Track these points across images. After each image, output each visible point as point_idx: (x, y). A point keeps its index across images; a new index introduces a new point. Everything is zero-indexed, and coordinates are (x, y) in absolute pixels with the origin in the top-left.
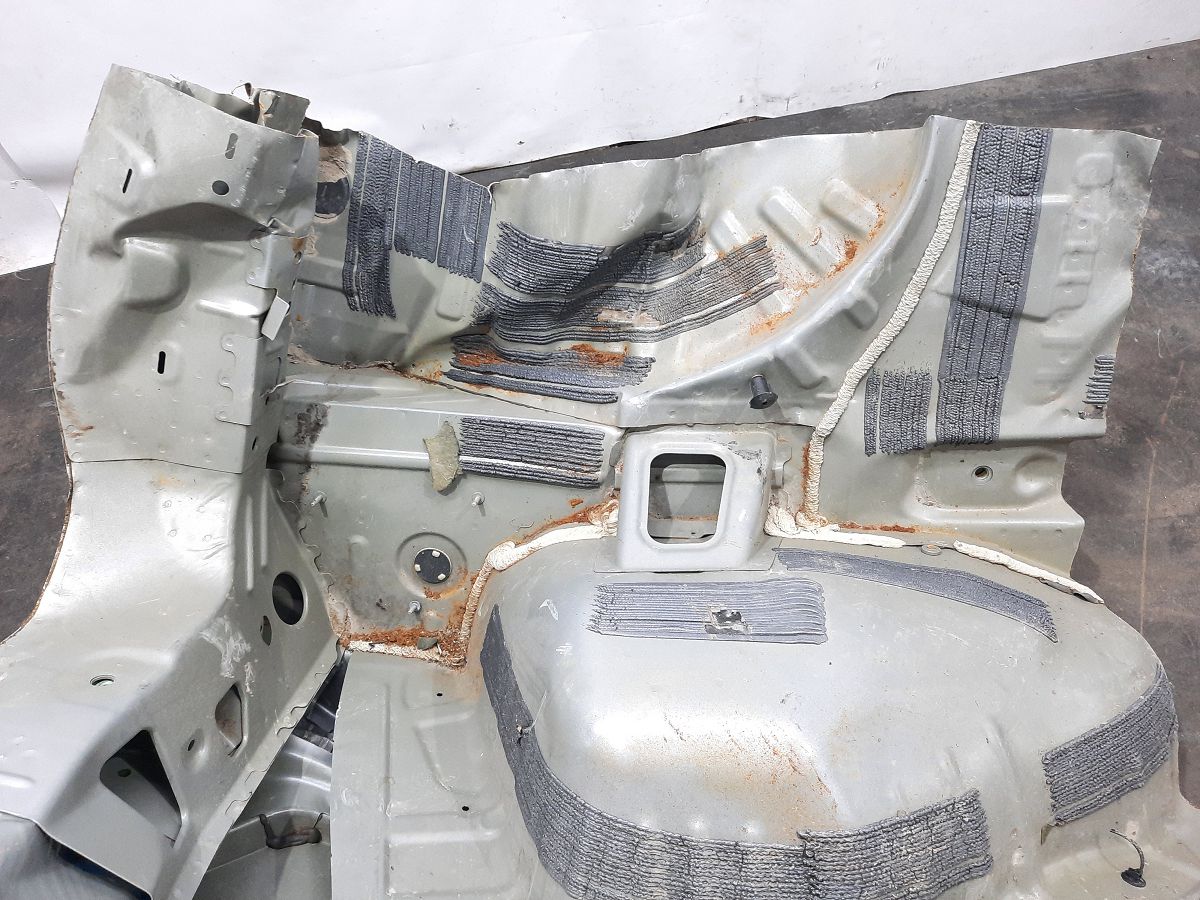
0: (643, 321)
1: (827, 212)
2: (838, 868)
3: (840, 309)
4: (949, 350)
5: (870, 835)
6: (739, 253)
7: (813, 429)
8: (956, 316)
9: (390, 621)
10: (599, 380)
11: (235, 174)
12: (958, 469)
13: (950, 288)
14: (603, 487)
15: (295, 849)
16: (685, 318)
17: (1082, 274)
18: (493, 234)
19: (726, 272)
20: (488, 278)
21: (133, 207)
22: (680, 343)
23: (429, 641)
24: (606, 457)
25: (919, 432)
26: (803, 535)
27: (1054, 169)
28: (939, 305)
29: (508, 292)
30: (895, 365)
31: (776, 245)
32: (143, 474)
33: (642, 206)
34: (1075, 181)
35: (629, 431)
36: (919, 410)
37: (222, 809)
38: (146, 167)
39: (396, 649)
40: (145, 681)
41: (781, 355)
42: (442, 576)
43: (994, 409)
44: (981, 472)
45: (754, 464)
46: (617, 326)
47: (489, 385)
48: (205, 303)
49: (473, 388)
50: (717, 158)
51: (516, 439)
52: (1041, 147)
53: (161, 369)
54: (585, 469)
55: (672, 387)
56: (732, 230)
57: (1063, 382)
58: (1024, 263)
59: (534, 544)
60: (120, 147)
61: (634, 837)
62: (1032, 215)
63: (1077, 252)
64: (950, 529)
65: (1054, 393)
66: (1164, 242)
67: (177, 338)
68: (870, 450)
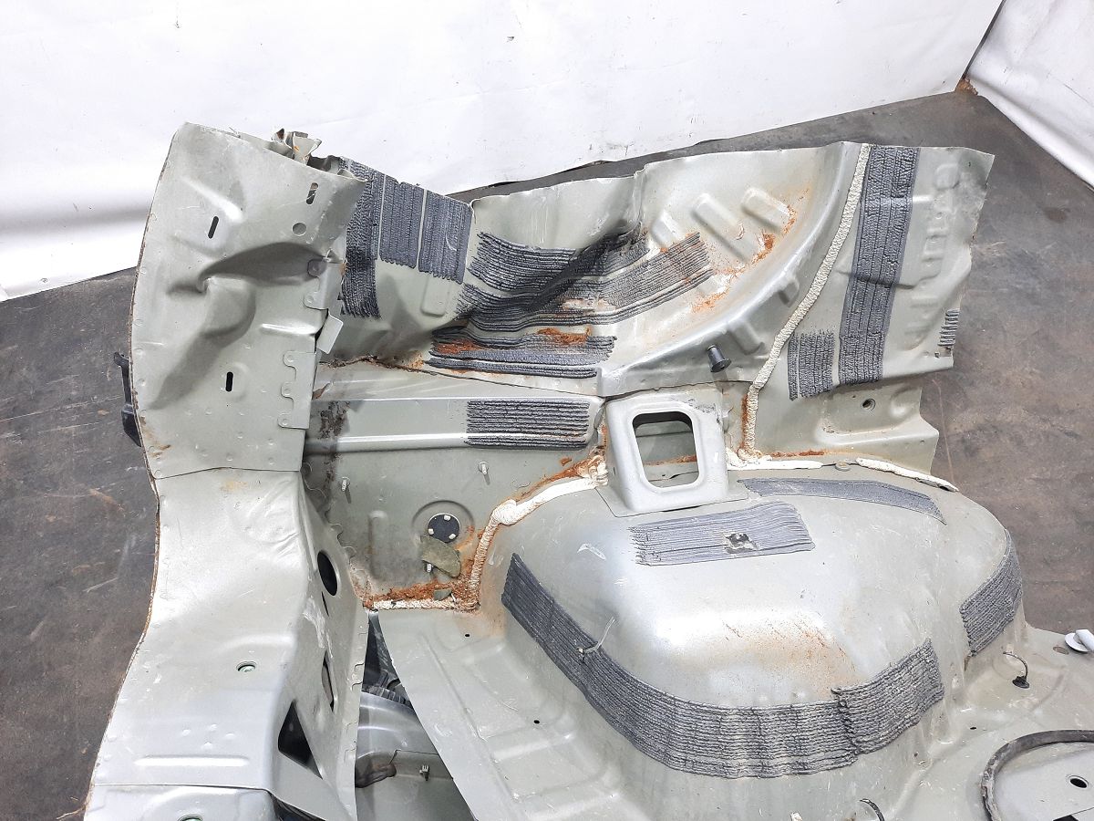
0: (602, 307)
1: (748, 213)
2: (863, 710)
3: (776, 291)
4: (847, 315)
5: (878, 683)
6: (679, 247)
7: (751, 383)
8: (853, 288)
9: (406, 580)
10: (572, 357)
12: (853, 401)
13: (849, 268)
14: (588, 447)
16: (638, 303)
17: (938, 252)
18: (473, 244)
19: (669, 263)
20: (470, 279)
22: (636, 324)
23: (444, 592)
24: (591, 422)
25: (827, 378)
26: (750, 467)
27: (922, 176)
28: (841, 281)
29: (489, 291)
30: (810, 330)
31: (707, 240)
33: (608, 215)
34: (934, 185)
35: (609, 399)
36: (827, 361)
37: (341, 761)
38: (232, 213)
39: (415, 603)
40: (283, 661)
41: (733, 329)
42: (452, 536)
43: (879, 356)
44: (867, 403)
45: (712, 416)
46: (580, 312)
47: (472, 369)
48: (265, 326)
49: (457, 373)
50: (654, 171)
51: (515, 415)
52: (913, 161)
53: (229, 388)
54: (575, 433)
55: (645, 360)
56: (669, 229)
57: (924, 332)
58: (901, 245)
59: (540, 497)
61: (718, 715)
62: (906, 211)
63: (935, 236)
64: (847, 449)
65: (918, 340)
67: (241, 359)
68: (793, 396)
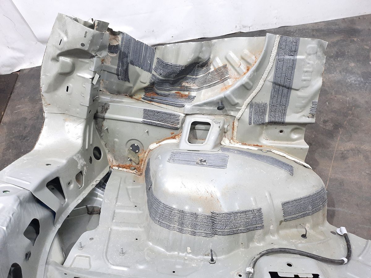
0: (194, 86)
1: (243, 58)
2: (220, 221)
3: (241, 84)
4: (272, 97)
5: (230, 214)
6: (219, 69)
7: (235, 117)
8: (274, 88)
9: (124, 162)
10: (180, 101)
11: (87, 42)
12: (275, 130)
13: (272, 80)
14: (179, 130)
15: (94, 215)
16: (204, 86)
17: (308, 78)
18: (155, 61)
19: (216, 74)
20: (153, 72)
21: (62, 49)
22: (203, 92)
23: (133, 168)
24: (180, 121)
25: (264, 119)
26: (231, 145)
27: (300, 49)
28: (269, 85)
29: (158, 76)
30: (258, 100)
31: (229, 67)
32: (62, 117)
33: (193, 55)
34: (306, 52)
35: (187, 115)
36: (264, 113)
37: (76, 200)
38: (65, 39)
39: (125, 170)
40: (59, 166)
41: (226, 96)
42: (137, 151)
43: (284, 114)
44: (281, 131)
45: (218, 125)
46: (187, 87)
47: (153, 101)
48: (79, 74)
49: (149, 102)
50: (215, 43)
51: (157, 115)
52: (297, 43)
53: (67, 91)
54: (175, 124)
55: (198, 103)
56: (218, 62)
57: (304, 107)
58: (292, 74)
59: (161, 143)
60: (59, 34)
61: (171, 209)
62: (294, 61)
63: (307, 72)
64: (272, 147)
65: (301, 110)
66: (354, 73)
67: (72, 83)
68: (250, 123)
